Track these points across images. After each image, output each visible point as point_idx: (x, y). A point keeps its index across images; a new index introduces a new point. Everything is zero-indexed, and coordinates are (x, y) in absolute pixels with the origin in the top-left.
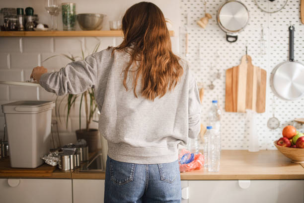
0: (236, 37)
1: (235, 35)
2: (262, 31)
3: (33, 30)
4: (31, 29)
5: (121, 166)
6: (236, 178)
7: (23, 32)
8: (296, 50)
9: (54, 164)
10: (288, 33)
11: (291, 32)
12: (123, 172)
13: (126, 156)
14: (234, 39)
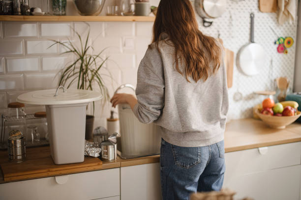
0: (211, 23)
1: (210, 20)
2: (231, 17)
3: (31, 14)
4: (28, 12)
5: (187, 151)
6: (256, 147)
7: (22, 17)
8: (255, 34)
9: (97, 155)
10: (249, 20)
11: (252, 18)
12: (191, 156)
13: (191, 141)
14: (209, 24)
